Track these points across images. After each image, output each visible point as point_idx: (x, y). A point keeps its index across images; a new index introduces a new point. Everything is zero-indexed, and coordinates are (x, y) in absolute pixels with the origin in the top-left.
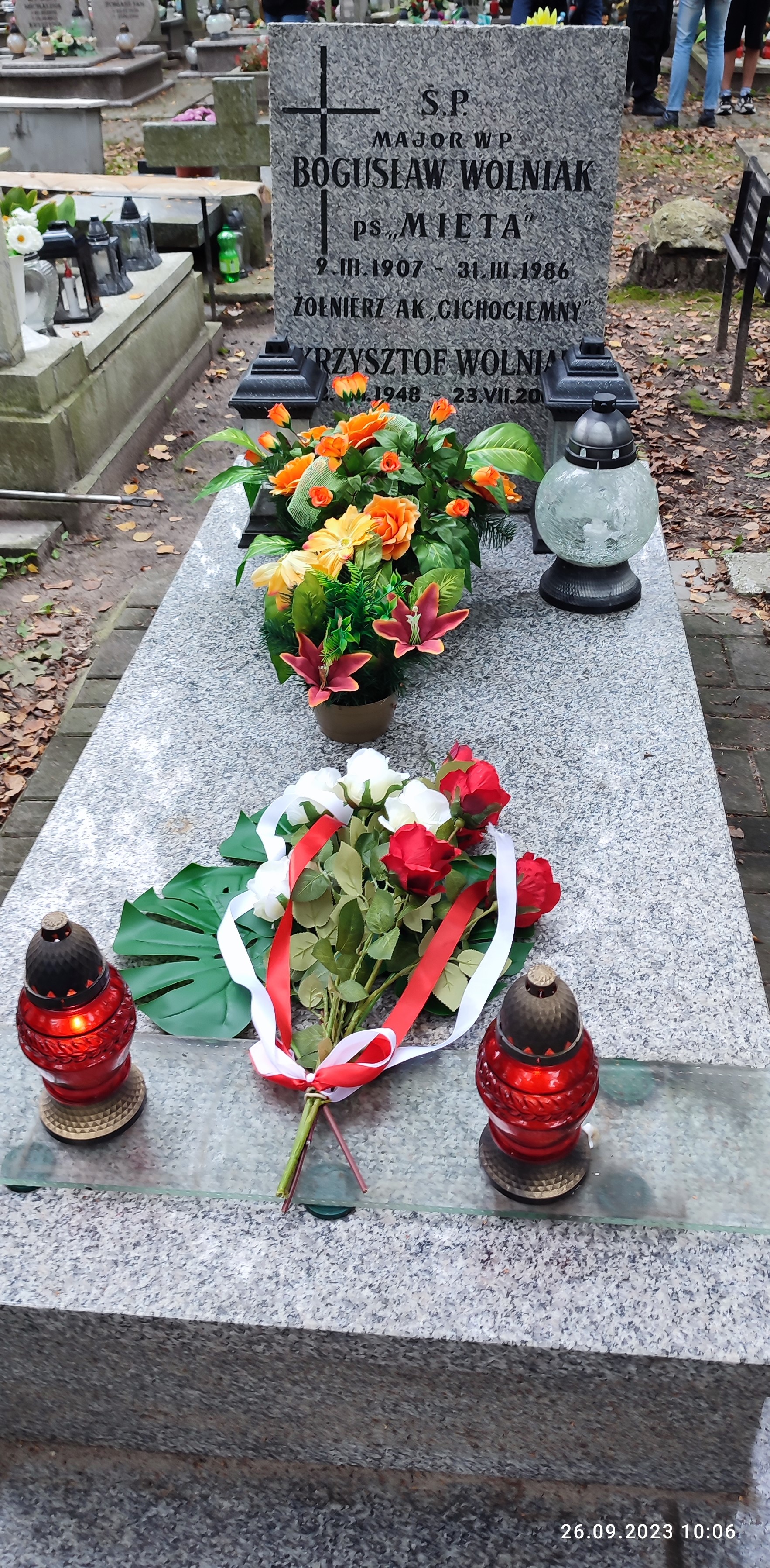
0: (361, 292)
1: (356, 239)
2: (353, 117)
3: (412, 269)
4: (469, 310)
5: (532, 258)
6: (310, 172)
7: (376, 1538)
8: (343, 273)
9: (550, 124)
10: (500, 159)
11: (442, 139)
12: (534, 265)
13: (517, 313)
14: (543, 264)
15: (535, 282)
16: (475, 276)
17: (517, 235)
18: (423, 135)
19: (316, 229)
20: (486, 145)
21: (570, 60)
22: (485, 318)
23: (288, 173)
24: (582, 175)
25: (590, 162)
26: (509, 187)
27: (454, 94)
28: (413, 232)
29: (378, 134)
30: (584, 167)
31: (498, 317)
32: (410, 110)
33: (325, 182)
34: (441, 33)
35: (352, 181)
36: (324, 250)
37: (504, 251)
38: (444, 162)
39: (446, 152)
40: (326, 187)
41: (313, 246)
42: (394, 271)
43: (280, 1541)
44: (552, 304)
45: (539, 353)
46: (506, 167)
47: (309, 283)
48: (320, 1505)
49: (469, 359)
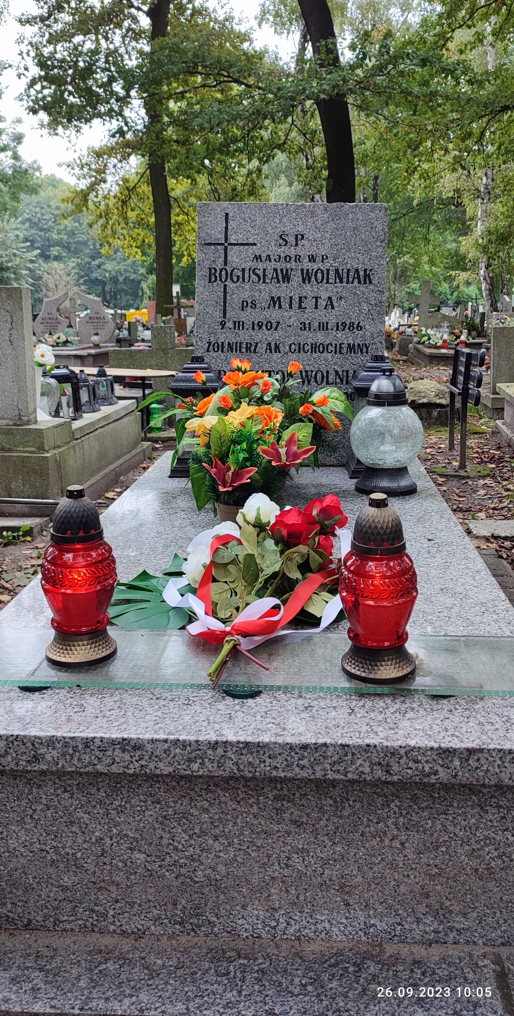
0: (245, 339)
1: (243, 310)
2: (242, 247)
3: (274, 326)
4: (307, 348)
5: (341, 320)
6: (218, 275)
7: (274, 978)
8: (235, 329)
9: (349, 250)
10: (322, 268)
11: (290, 258)
12: (342, 323)
13: (334, 350)
14: (348, 323)
15: (344, 332)
16: (310, 330)
17: (333, 308)
18: (280, 256)
19: (220, 305)
20: (314, 261)
21: (357, 219)
22: (315, 353)
23: (206, 276)
24: (367, 276)
25: (371, 270)
26: (327, 282)
27: (297, 236)
28: (274, 306)
29: (256, 256)
30: (368, 272)
31: (323, 352)
32: (273, 244)
33: (226, 280)
34: (289, 207)
35: (241, 280)
36: (225, 316)
37: (326, 316)
38: (292, 269)
39: (293, 265)
40: (226, 283)
41: (218, 314)
42: (264, 327)
43: (202, 982)
44: (354, 344)
45: (347, 372)
46: (325, 272)
47: (216, 334)
48: (230, 960)
49: (307, 376)
